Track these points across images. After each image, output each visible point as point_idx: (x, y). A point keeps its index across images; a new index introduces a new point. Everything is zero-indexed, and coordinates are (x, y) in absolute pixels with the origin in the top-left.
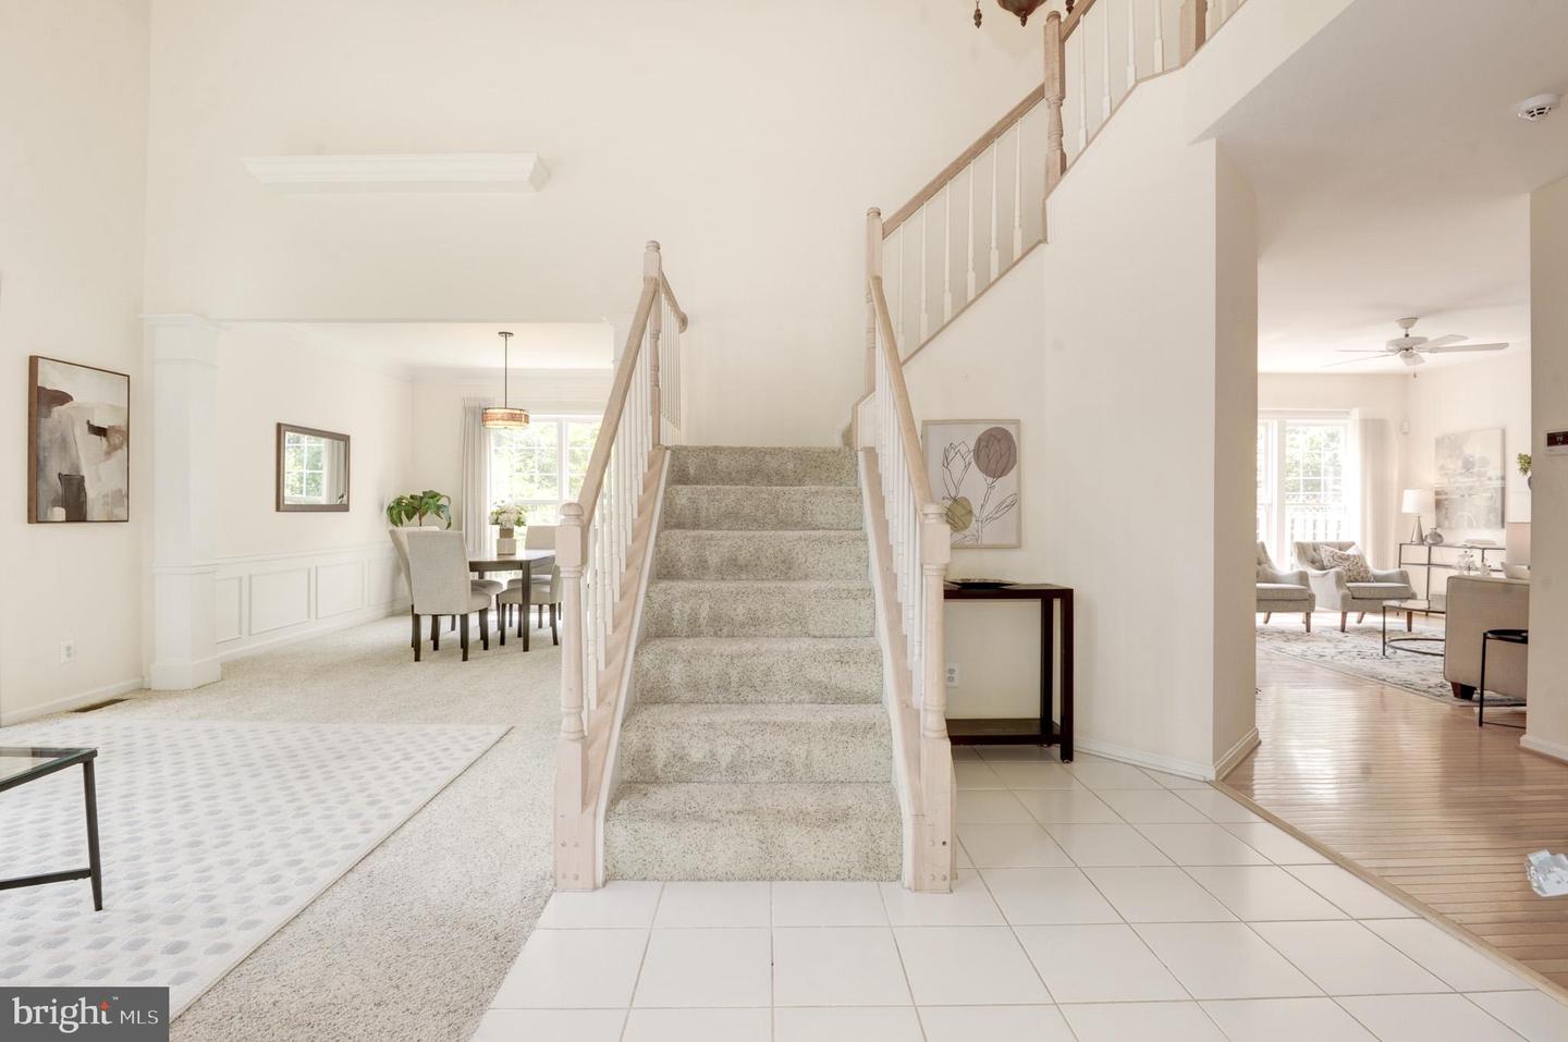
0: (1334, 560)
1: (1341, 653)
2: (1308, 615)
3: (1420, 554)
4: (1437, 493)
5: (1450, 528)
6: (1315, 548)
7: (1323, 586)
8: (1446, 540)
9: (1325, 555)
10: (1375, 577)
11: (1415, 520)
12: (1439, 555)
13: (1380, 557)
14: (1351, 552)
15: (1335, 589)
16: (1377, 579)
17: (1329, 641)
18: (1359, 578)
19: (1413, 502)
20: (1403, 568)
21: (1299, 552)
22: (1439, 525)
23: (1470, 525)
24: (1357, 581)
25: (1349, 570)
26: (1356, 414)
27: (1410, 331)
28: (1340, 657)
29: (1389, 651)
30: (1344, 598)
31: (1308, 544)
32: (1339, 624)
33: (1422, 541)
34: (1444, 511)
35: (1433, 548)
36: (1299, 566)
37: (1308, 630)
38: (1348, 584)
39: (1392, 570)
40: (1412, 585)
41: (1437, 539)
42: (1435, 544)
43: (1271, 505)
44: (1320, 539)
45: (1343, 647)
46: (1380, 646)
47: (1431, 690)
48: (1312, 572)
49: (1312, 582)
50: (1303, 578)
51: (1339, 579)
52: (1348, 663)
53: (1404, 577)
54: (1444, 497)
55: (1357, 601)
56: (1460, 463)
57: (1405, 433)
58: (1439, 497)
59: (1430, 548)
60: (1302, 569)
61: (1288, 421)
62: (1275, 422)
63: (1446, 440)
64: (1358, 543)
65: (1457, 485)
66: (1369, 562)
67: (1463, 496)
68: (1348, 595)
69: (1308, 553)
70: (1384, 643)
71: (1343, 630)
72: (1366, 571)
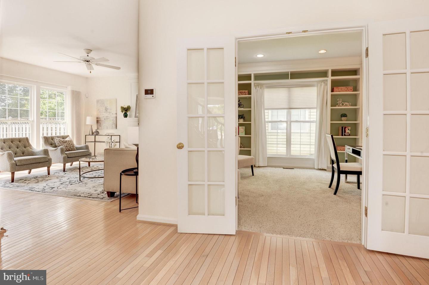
0: (60, 143)
1: (62, 184)
2: (49, 168)
3: (92, 138)
4: (97, 118)
5: (101, 129)
6: (52, 138)
7: (55, 154)
8: (100, 134)
9: (56, 141)
10: (76, 148)
11: (90, 127)
12: (98, 138)
13: (79, 139)
14: (67, 139)
15: (60, 155)
16: (78, 149)
17: (57, 178)
18: (70, 149)
19: (90, 121)
20: (87, 144)
21: (45, 141)
22: (98, 129)
23: (107, 128)
24: (70, 150)
25: (66, 147)
26: (70, 88)
27: (89, 55)
28: (62, 186)
29: (82, 178)
30: (64, 158)
31: (49, 137)
32: (62, 168)
33: (93, 134)
34: (99, 124)
35: (96, 136)
36: (45, 146)
37: (49, 174)
38: (66, 152)
39: (83, 145)
40: (90, 150)
41: (97, 133)
42: (97, 135)
43: (33, 121)
44: (54, 135)
45: (64, 179)
46: (78, 176)
47: (99, 196)
48: (50, 148)
49: (50, 153)
50: (46, 152)
51: (62, 151)
52: (64, 189)
53: (87, 147)
54: (99, 119)
55: (69, 159)
56: (104, 109)
57: (87, 97)
58: (98, 119)
59: (95, 136)
60: (46, 148)
61: (41, 86)
62: (35, 86)
63: (100, 101)
64: (70, 136)
65: (104, 116)
66: (75, 143)
67: (105, 119)
68: (65, 157)
69: (49, 141)
70: (80, 176)
71: (64, 171)
72: (73, 146)
